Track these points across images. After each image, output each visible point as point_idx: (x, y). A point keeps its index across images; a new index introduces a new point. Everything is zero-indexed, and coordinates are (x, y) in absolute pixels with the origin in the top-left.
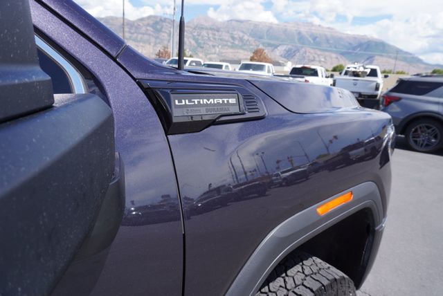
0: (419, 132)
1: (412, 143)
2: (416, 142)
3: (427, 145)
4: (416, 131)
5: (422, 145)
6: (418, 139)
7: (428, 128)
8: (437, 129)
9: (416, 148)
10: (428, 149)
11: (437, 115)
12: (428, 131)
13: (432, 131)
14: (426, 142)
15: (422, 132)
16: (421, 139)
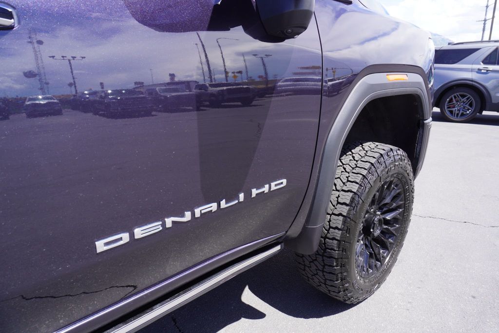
0: (454, 102)
1: (448, 114)
2: (451, 112)
3: (462, 115)
4: (451, 100)
5: (458, 114)
6: (454, 109)
7: (463, 96)
8: (471, 97)
9: (451, 118)
10: (463, 119)
11: (471, 82)
12: (462, 100)
13: (467, 99)
14: (461, 112)
15: (457, 101)
16: (456, 108)
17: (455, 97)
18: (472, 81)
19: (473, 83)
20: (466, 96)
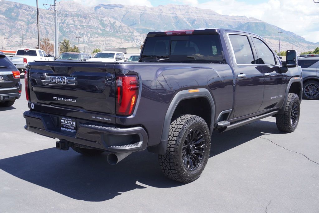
5: (311, 95)
6: (308, 92)
12: (313, 87)
13: (316, 86)
14: (313, 94)
15: (310, 88)
16: (310, 92)
17: (309, 86)
18: (317, 77)
19: (318, 78)
20: (314, 85)
